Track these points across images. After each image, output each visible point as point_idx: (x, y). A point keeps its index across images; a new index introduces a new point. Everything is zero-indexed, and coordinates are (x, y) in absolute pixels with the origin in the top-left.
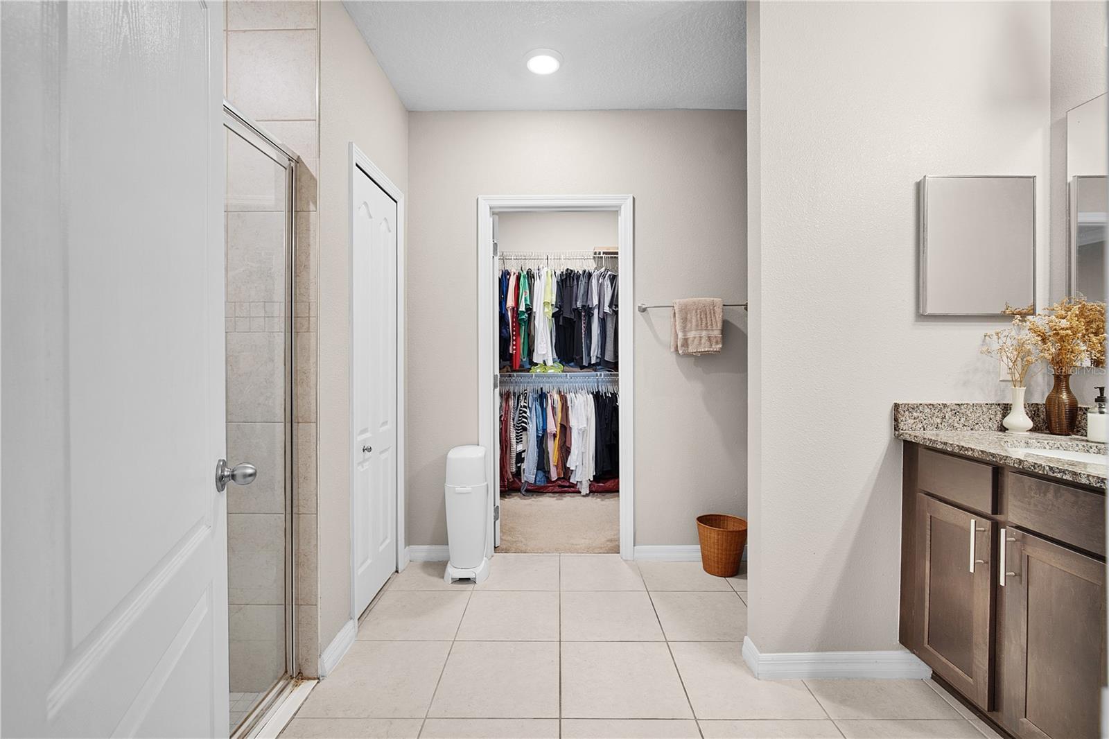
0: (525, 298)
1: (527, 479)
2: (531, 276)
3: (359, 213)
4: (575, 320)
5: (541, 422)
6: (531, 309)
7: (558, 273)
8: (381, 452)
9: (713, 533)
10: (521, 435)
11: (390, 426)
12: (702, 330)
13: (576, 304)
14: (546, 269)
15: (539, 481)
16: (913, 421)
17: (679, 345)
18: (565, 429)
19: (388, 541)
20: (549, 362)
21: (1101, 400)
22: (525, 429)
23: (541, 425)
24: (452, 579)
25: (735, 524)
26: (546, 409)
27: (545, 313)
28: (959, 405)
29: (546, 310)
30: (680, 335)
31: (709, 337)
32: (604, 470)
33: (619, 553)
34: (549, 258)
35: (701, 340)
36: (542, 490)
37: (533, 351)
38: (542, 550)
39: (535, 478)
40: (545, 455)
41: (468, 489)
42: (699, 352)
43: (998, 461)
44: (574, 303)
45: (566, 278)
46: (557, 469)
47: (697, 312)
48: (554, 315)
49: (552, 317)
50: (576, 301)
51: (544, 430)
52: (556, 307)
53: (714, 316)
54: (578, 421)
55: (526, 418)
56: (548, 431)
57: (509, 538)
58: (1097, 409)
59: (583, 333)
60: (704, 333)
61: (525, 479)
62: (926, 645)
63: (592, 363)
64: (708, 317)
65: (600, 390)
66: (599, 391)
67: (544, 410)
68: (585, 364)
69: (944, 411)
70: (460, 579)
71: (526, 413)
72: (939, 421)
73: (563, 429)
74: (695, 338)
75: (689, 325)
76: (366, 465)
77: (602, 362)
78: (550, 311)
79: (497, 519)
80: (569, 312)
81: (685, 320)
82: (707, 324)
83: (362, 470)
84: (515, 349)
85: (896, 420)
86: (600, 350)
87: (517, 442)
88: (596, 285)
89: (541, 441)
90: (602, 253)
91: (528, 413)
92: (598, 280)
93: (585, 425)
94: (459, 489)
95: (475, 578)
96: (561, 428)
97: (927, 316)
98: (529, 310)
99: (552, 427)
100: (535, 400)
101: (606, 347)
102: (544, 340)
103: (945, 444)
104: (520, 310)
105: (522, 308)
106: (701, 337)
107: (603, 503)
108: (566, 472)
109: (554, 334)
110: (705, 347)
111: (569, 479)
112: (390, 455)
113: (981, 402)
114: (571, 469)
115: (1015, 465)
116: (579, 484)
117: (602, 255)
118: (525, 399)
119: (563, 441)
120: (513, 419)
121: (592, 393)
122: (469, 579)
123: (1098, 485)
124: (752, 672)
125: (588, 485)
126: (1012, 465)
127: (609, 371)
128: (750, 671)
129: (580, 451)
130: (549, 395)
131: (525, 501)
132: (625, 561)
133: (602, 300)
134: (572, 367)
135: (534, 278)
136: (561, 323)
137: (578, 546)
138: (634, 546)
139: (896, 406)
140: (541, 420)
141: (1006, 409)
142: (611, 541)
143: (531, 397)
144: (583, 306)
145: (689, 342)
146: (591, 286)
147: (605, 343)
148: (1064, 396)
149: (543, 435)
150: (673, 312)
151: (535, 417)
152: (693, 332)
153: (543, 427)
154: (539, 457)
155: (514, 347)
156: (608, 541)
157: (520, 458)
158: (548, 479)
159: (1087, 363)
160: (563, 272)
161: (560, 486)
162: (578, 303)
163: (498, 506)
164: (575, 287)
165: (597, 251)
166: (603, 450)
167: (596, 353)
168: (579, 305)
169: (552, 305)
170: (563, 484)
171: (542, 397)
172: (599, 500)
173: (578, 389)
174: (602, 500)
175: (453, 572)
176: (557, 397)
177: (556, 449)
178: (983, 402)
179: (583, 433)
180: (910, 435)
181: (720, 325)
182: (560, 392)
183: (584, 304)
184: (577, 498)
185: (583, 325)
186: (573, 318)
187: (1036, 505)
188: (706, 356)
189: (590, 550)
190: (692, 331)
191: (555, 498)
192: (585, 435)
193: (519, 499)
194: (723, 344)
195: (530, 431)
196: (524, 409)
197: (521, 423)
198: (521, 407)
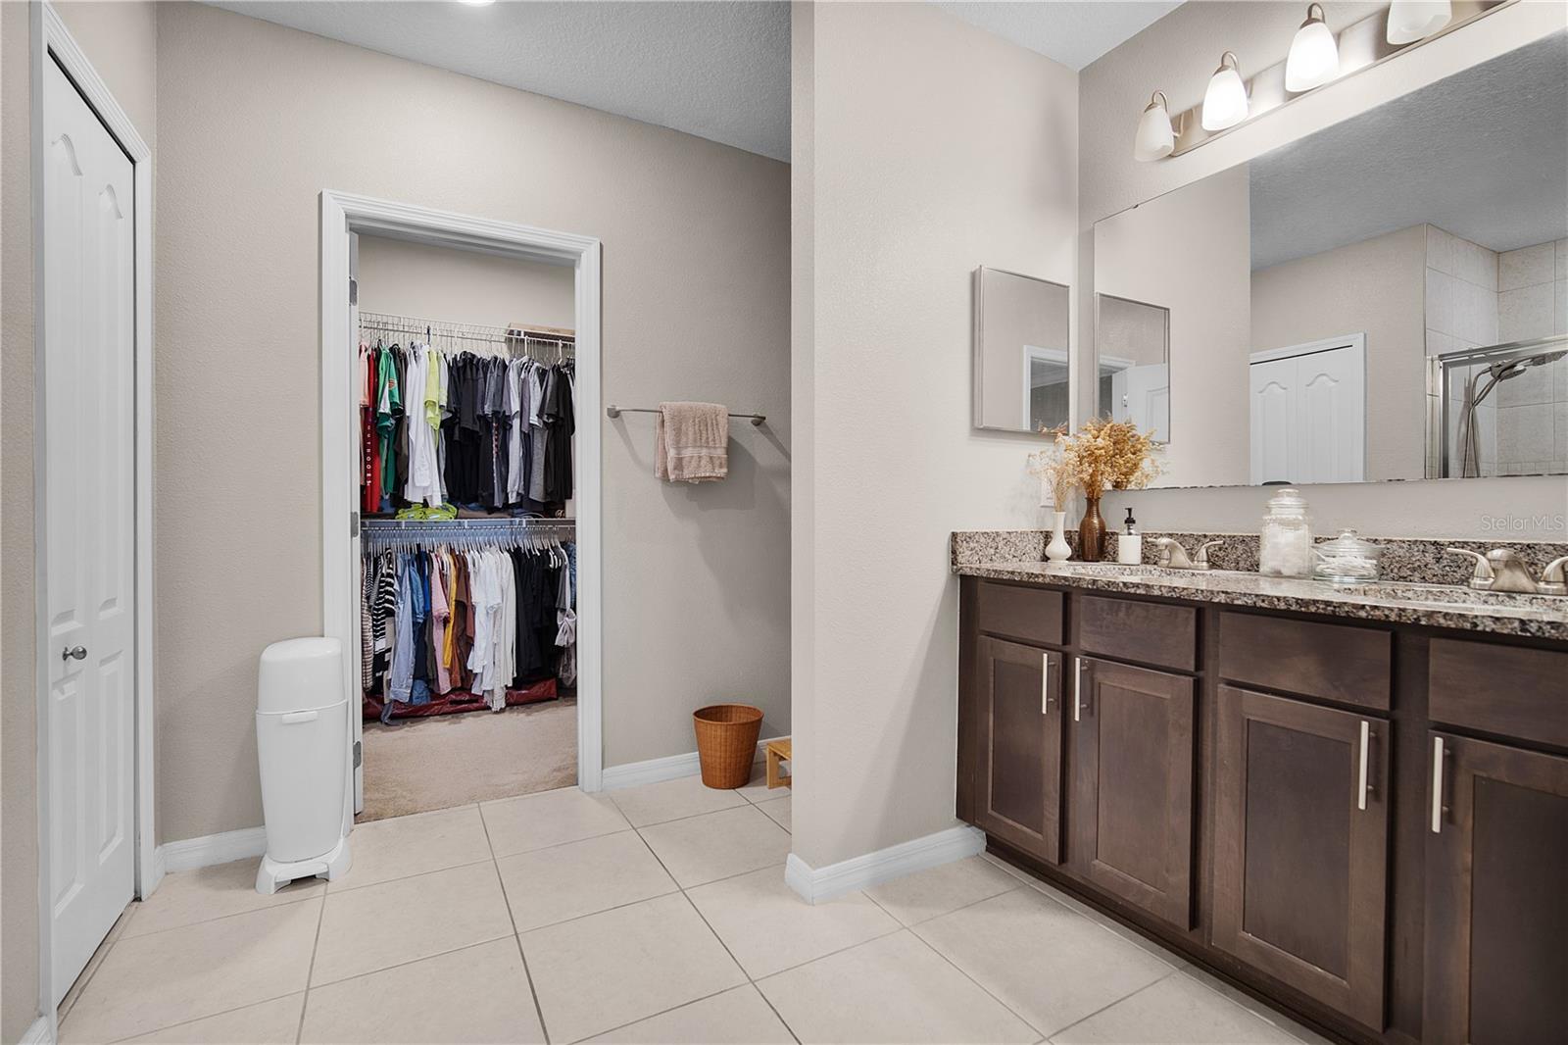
0: (391, 392)
1: (396, 695)
2: (399, 358)
3: (55, 155)
4: (481, 434)
5: (421, 600)
6: (403, 412)
7: (449, 358)
8: (103, 662)
9: (716, 730)
10: (384, 623)
11: (123, 607)
12: (701, 446)
13: (483, 408)
14: (426, 348)
15: (418, 698)
16: (970, 553)
17: (670, 468)
18: (464, 609)
19: (117, 841)
20: (434, 499)
21: (1130, 521)
22: (390, 613)
23: (422, 605)
24: (276, 883)
25: (742, 715)
26: (429, 577)
27: (426, 421)
28: (1009, 533)
29: (430, 414)
30: (672, 453)
31: (711, 458)
32: (532, 667)
33: (577, 784)
34: (431, 332)
35: (700, 461)
36: (421, 713)
37: (407, 481)
38: (445, 802)
39: (411, 693)
40: (429, 654)
41: (312, 714)
42: (698, 478)
43: (1071, 583)
44: (479, 406)
45: (465, 366)
46: (450, 675)
47: (694, 421)
48: (443, 424)
49: (441, 427)
50: (483, 404)
51: (428, 612)
52: (448, 411)
53: (717, 428)
54: (486, 594)
55: (393, 595)
56: (435, 613)
57: (377, 795)
58: (1126, 531)
59: (495, 456)
60: (704, 452)
61: (392, 696)
62: (990, 811)
63: (510, 502)
64: (710, 429)
65: (521, 546)
66: (519, 548)
67: (426, 581)
68: (498, 503)
69: (997, 540)
70: (293, 881)
71: (391, 585)
72: (992, 551)
73: (461, 609)
74: (692, 457)
75: (684, 439)
76: (70, 688)
77: (525, 500)
78: (436, 417)
79: (358, 765)
80: (471, 421)
81: (678, 432)
82: (707, 438)
83: (61, 698)
84: (371, 478)
85: (954, 552)
86: (522, 483)
87: (374, 636)
88: (517, 382)
89: (422, 632)
90: (522, 333)
91: (396, 586)
92: (519, 375)
93: (500, 601)
94: (289, 717)
95: (327, 873)
96: (456, 608)
97: (981, 429)
98: (399, 412)
99: (441, 605)
100: (407, 563)
101: (532, 479)
102: (426, 463)
103: (1013, 573)
104: (381, 411)
105: (385, 407)
106: (700, 457)
107: (531, 718)
108: (466, 678)
109: (442, 456)
110: (705, 471)
111: (471, 689)
112: (121, 667)
113: (1027, 530)
114: (474, 672)
115: (1090, 586)
116: (486, 694)
117: (522, 337)
118: (390, 562)
119: (463, 626)
121: (509, 551)
122: (314, 876)
123: (1170, 595)
124: (803, 898)
125: (504, 694)
126: (1085, 586)
127: (534, 516)
128: (799, 897)
129: (491, 643)
130: (433, 555)
131: (390, 734)
132: (590, 794)
133: (526, 405)
134: (473, 509)
135: (405, 359)
136: (456, 437)
137: (507, 787)
138: (602, 769)
139: (954, 535)
140: (421, 596)
141: (1047, 537)
142: (559, 770)
143: (400, 560)
144: (495, 413)
145: (684, 463)
146: (508, 381)
147: (530, 472)
148: (1096, 521)
149: (425, 621)
150: (659, 420)
151: (409, 592)
152: (690, 449)
153: (424, 607)
154: (416, 658)
155: (369, 475)
156: (555, 770)
157: (380, 663)
158: (434, 694)
159: (1108, 486)
160: (456, 355)
161: (453, 702)
162: (486, 406)
163: (359, 743)
164: (481, 381)
165: (516, 329)
166: (529, 637)
167: (516, 487)
168: (488, 409)
169: (441, 407)
170: (458, 698)
171: (421, 559)
172: (522, 715)
173: (483, 545)
174: (528, 715)
175: (276, 871)
176: (447, 559)
177: (449, 642)
178: (1028, 530)
179: (495, 613)
180: (971, 568)
181: (724, 445)
182: (452, 551)
183: (497, 409)
184: (486, 716)
185: (495, 443)
186: (477, 429)
187: (1107, 627)
188: (706, 483)
189: (528, 788)
190: (686, 447)
191: (446, 723)
192: (499, 617)
193: (379, 732)
194: (728, 467)
195: (401, 614)
196: (389, 580)
197: (383, 603)
198: (383, 575)
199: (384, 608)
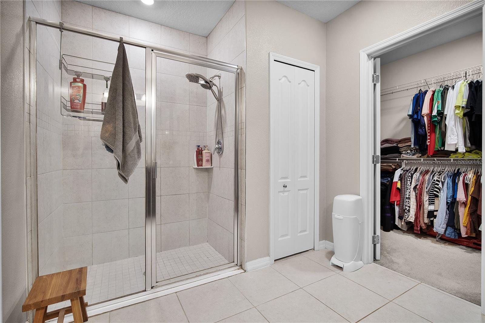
0: (438, 106)
5: (452, 193)
6: (443, 113)
8: (300, 190)
10: (433, 199)
11: (309, 179)
18: (476, 201)
19: (306, 232)
22: (437, 196)
24: (332, 263)
26: (457, 184)
27: (456, 115)
29: (457, 112)
34: (467, 74)
36: (456, 242)
37: (445, 142)
39: (445, 231)
41: (341, 217)
46: (468, 229)
48: (465, 115)
51: (455, 198)
52: (467, 108)
55: (438, 189)
56: (457, 200)
61: (438, 230)
67: (455, 185)
71: (438, 185)
73: (474, 201)
76: (286, 193)
78: (460, 112)
79: (378, 243)
83: (282, 195)
84: (430, 142)
87: (429, 204)
89: (452, 205)
91: (441, 186)
94: (336, 216)
96: (471, 200)
98: (441, 114)
99: (463, 198)
100: (447, 177)
102: (455, 133)
104: (434, 114)
108: (477, 234)
109: (468, 129)
112: (308, 192)
119: (474, 209)
120: (426, 188)
130: (463, 174)
140: (452, 191)
149: (453, 202)
151: (446, 188)
153: (453, 196)
155: (429, 140)
157: (432, 214)
158: (459, 235)
161: (475, 243)
169: (463, 107)
170: (478, 243)
177: (467, 214)
193: (430, 242)
195: (441, 197)
196: (437, 182)
197: (433, 191)
198: (434, 180)
199: (433, 193)
